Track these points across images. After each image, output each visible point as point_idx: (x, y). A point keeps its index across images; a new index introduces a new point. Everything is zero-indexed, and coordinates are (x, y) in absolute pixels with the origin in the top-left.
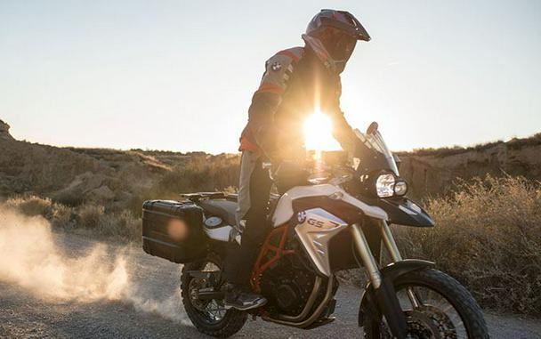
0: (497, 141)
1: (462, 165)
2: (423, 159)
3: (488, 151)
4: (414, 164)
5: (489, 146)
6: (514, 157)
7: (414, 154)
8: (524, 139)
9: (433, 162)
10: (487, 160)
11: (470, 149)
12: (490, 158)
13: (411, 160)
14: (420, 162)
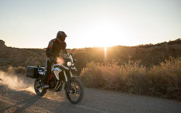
0: (164, 42)
1: (154, 50)
2: (141, 49)
3: (162, 45)
4: (138, 50)
5: (162, 44)
6: (170, 47)
7: (138, 47)
8: (173, 41)
9: (144, 49)
10: (161, 48)
11: (156, 45)
12: (163, 47)
13: (137, 49)
14: (140, 50)
